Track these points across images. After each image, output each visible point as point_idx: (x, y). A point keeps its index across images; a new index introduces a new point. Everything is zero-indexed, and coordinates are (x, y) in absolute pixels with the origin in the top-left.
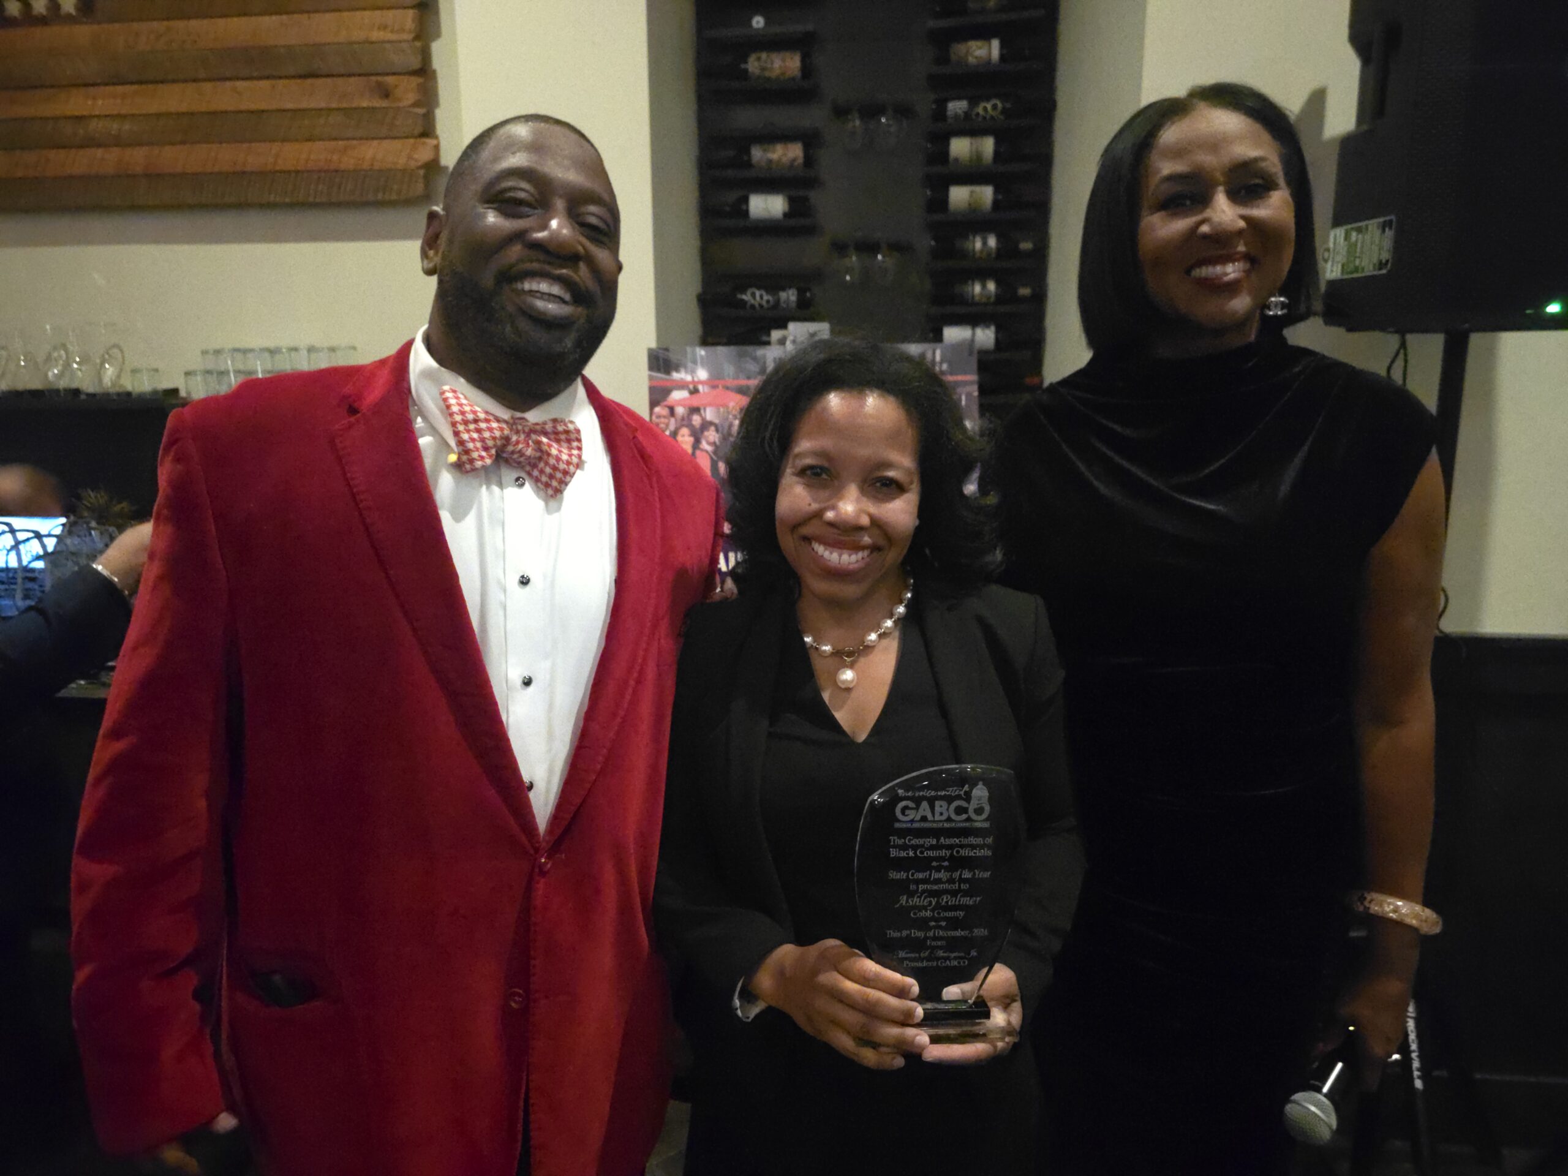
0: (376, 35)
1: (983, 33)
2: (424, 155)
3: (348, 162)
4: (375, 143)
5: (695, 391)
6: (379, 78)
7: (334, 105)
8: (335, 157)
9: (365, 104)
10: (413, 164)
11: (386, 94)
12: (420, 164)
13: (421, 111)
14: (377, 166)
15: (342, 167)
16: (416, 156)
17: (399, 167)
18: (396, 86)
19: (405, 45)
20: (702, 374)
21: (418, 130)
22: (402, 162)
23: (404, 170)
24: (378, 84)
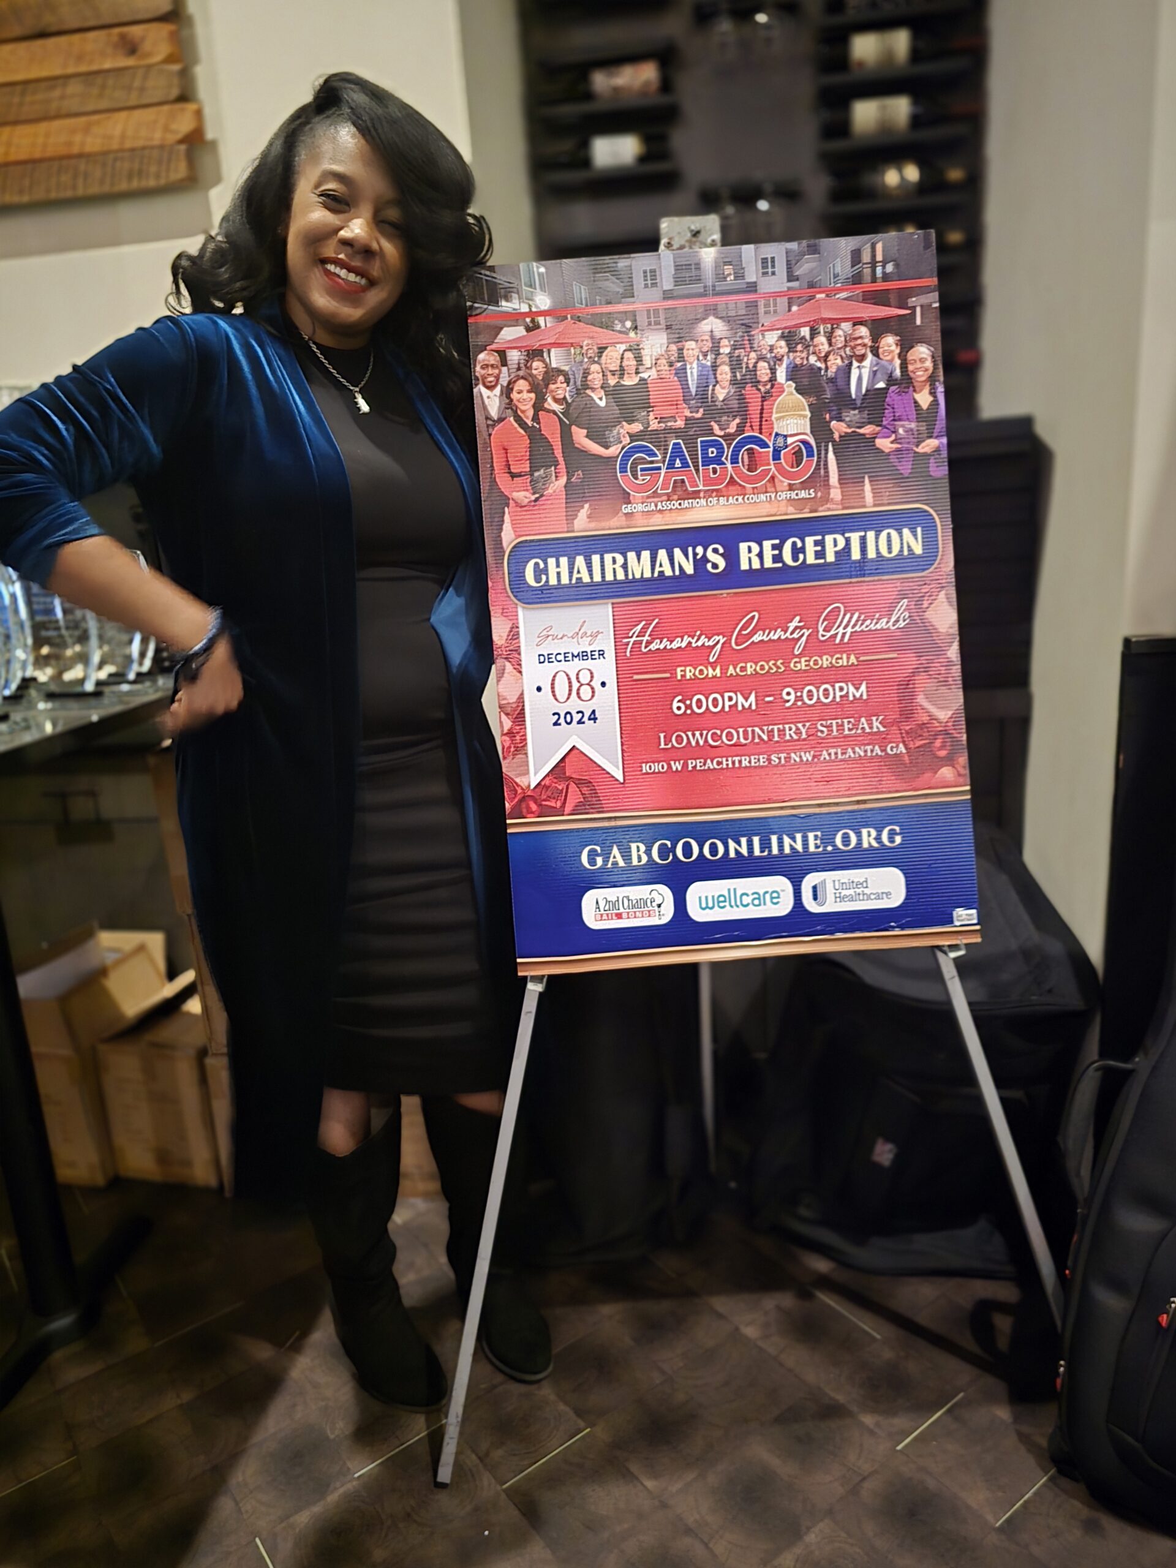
2: (184, 125)
3: (92, 143)
4: (123, 115)
6: (123, 30)
7: (71, 70)
8: (78, 138)
9: (107, 65)
10: (172, 138)
11: (132, 49)
12: (179, 136)
13: (176, 67)
14: (128, 144)
15: (88, 149)
16: (174, 127)
17: (155, 143)
18: (143, 39)
20: (543, 301)
21: (175, 92)
22: (157, 137)
23: (162, 147)
24: (123, 37)
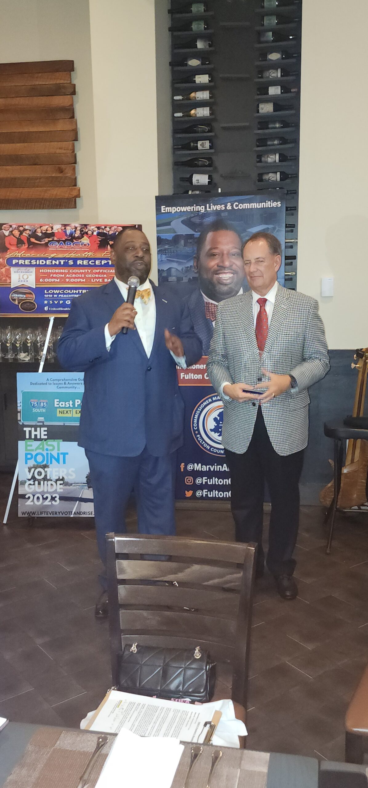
0: (58, 151)
1: (274, 152)
2: (75, 193)
3: (47, 194)
4: (57, 188)
6: (60, 166)
7: (42, 176)
8: (42, 193)
9: (54, 175)
10: (71, 196)
11: (61, 171)
12: (73, 196)
14: (57, 197)
15: (45, 197)
16: (72, 193)
17: (66, 197)
18: (65, 169)
19: (69, 154)
21: (73, 184)
22: (67, 196)
23: (67, 199)
24: (59, 168)
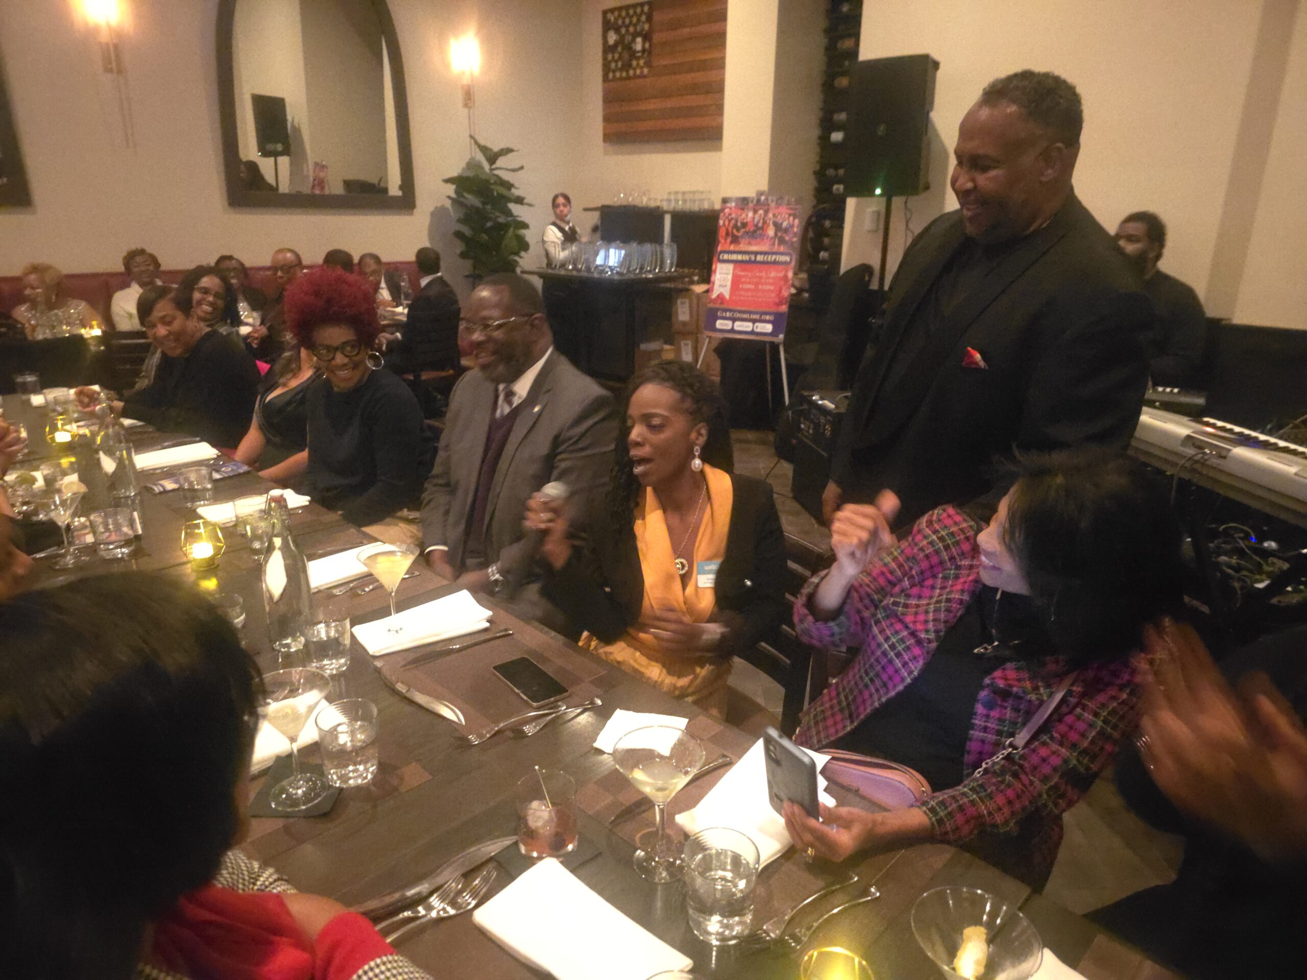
5: (731, 209)
20: (733, 204)
